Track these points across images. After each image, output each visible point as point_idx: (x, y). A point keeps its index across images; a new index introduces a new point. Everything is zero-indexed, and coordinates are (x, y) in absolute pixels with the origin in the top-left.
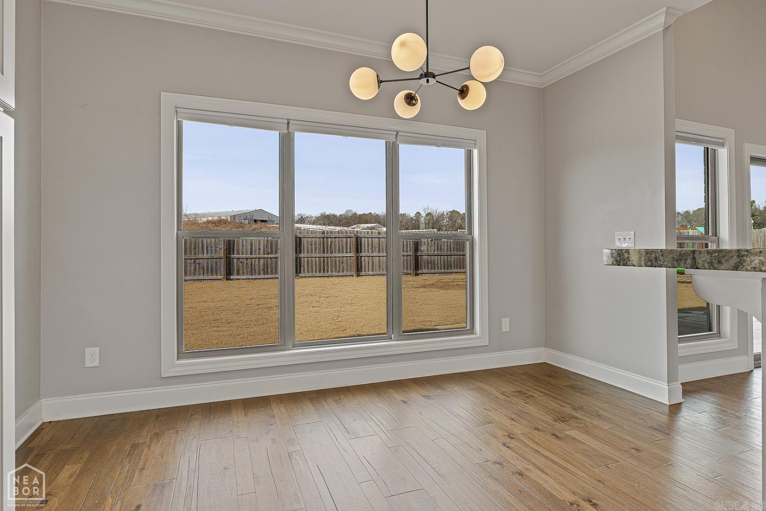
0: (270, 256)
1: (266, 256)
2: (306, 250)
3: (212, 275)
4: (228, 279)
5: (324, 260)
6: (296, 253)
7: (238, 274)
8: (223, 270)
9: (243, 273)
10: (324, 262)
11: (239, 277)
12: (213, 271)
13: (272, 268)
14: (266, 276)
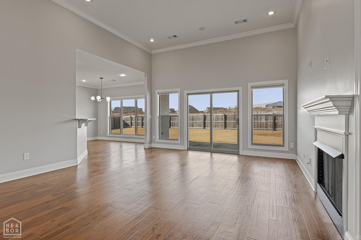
0: (217, 121)
1: (216, 121)
2: (228, 120)
3: (200, 127)
4: (204, 129)
5: (235, 123)
6: (225, 120)
7: (207, 127)
8: (203, 126)
9: (209, 127)
10: (235, 124)
11: (207, 128)
12: (200, 126)
13: (217, 125)
14: (216, 128)
